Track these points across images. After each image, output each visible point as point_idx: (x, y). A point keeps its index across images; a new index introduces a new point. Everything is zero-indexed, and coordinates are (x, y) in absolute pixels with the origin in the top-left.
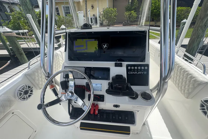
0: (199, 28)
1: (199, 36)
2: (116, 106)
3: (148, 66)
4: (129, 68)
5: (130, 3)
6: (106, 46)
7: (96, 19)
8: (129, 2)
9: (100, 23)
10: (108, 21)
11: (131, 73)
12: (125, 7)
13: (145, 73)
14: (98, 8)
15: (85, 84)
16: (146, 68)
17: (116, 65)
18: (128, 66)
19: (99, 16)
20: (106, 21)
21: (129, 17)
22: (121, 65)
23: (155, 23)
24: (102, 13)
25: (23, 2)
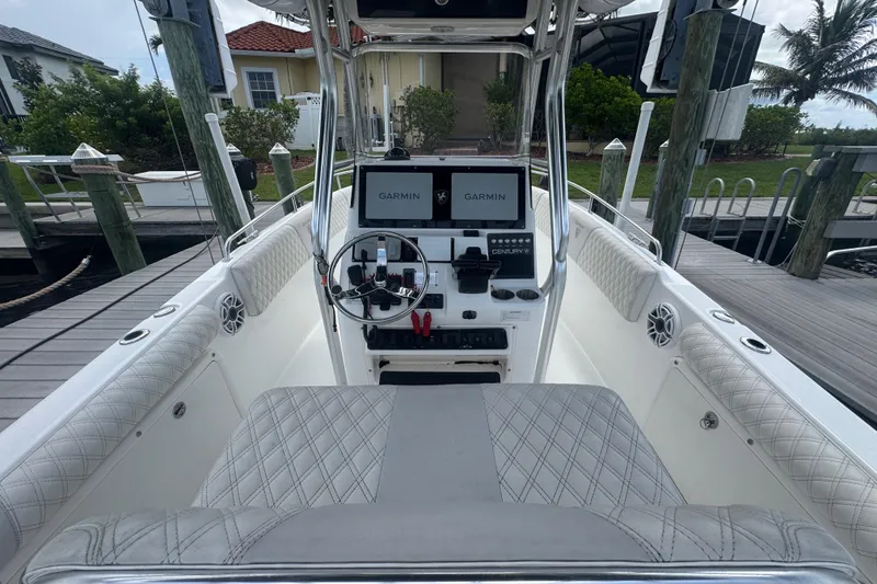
0: (675, 166)
1: (676, 185)
2: (469, 315)
3: (531, 236)
4: (494, 241)
5: (502, 76)
6: (443, 196)
7: (380, 122)
8: (498, 73)
9: (395, 140)
10: (426, 133)
11: (499, 252)
12: (485, 89)
13: (527, 251)
14: (385, 87)
15: (401, 273)
16: (528, 241)
17: (466, 234)
18: (490, 237)
19: (391, 115)
20: (416, 133)
21: (500, 121)
22: (476, 234)
23: (592, 147)
24: (402, 103)
25: (186, 76)
